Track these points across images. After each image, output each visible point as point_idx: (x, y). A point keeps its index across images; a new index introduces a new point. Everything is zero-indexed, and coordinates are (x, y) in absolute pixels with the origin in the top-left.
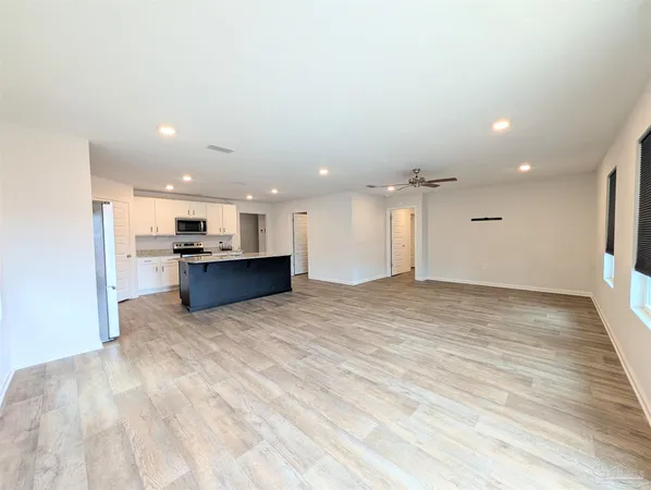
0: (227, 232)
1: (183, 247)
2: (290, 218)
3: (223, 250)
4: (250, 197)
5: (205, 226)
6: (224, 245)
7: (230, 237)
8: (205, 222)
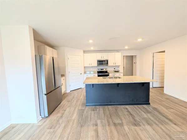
0: (117, 65)
1: (100, 70)
2: (151, 55)
3: (115, 72)
4: (126, 47)
5: (107, 62)
6: (116, 70)
7: (118, 66)
8: (107, 61)
